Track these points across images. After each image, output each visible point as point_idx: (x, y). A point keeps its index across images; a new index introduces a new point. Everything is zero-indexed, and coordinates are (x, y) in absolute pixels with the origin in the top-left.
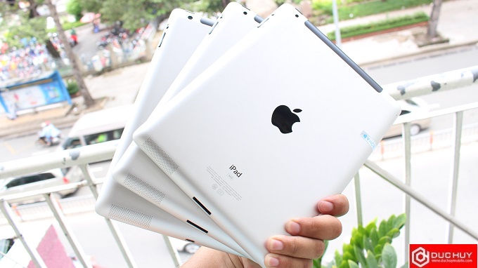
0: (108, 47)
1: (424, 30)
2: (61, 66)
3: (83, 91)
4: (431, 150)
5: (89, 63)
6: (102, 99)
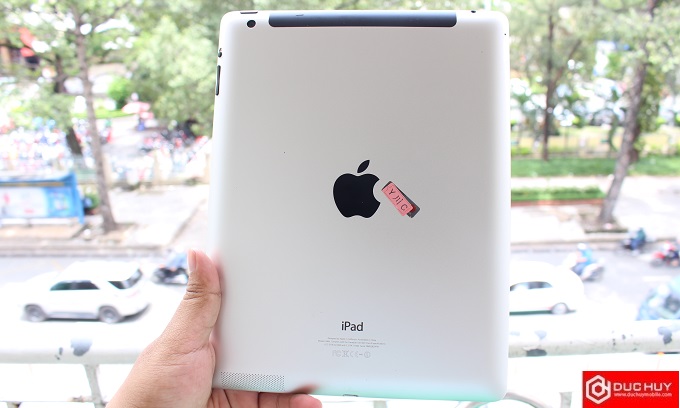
0: (152, 153)
1: (595, 211)
2: (80, 167)
3: (104, 208)
5: (121, 170)
6: (128, 225)
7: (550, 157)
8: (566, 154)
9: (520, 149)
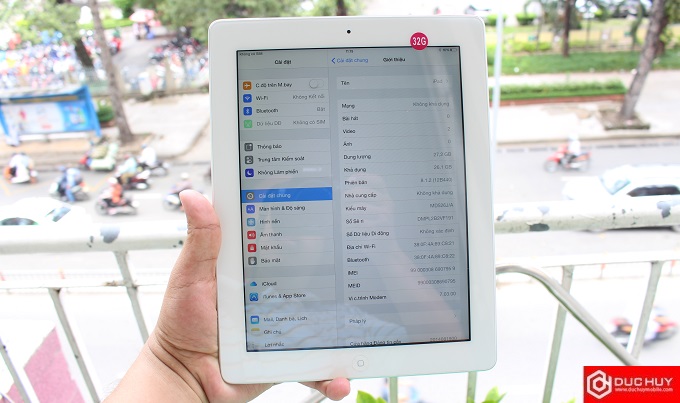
0: (164, 61)
1: (616, 107)
2: (92, 80)
3: (120, 120)
4: (601, 278)
5: (133, 81)
6: (145, 135)
7: (571, 52)
8: (587, 49)
9: (539, 44)
